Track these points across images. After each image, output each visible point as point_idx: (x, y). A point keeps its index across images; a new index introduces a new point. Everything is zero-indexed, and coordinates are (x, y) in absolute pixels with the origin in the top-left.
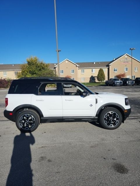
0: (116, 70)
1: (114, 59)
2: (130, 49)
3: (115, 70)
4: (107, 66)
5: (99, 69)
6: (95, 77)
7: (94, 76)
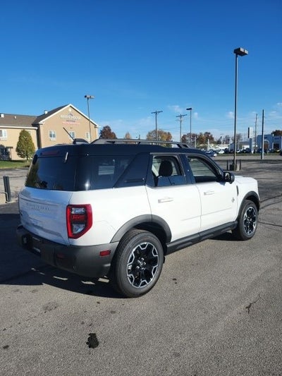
0: (54, 136)
1: (46, 112)
2: (86, 97)
3: (51, 136)
4: (34, 125)
5: (20, 131)
6: (8, 148)
7: (5, 146)
